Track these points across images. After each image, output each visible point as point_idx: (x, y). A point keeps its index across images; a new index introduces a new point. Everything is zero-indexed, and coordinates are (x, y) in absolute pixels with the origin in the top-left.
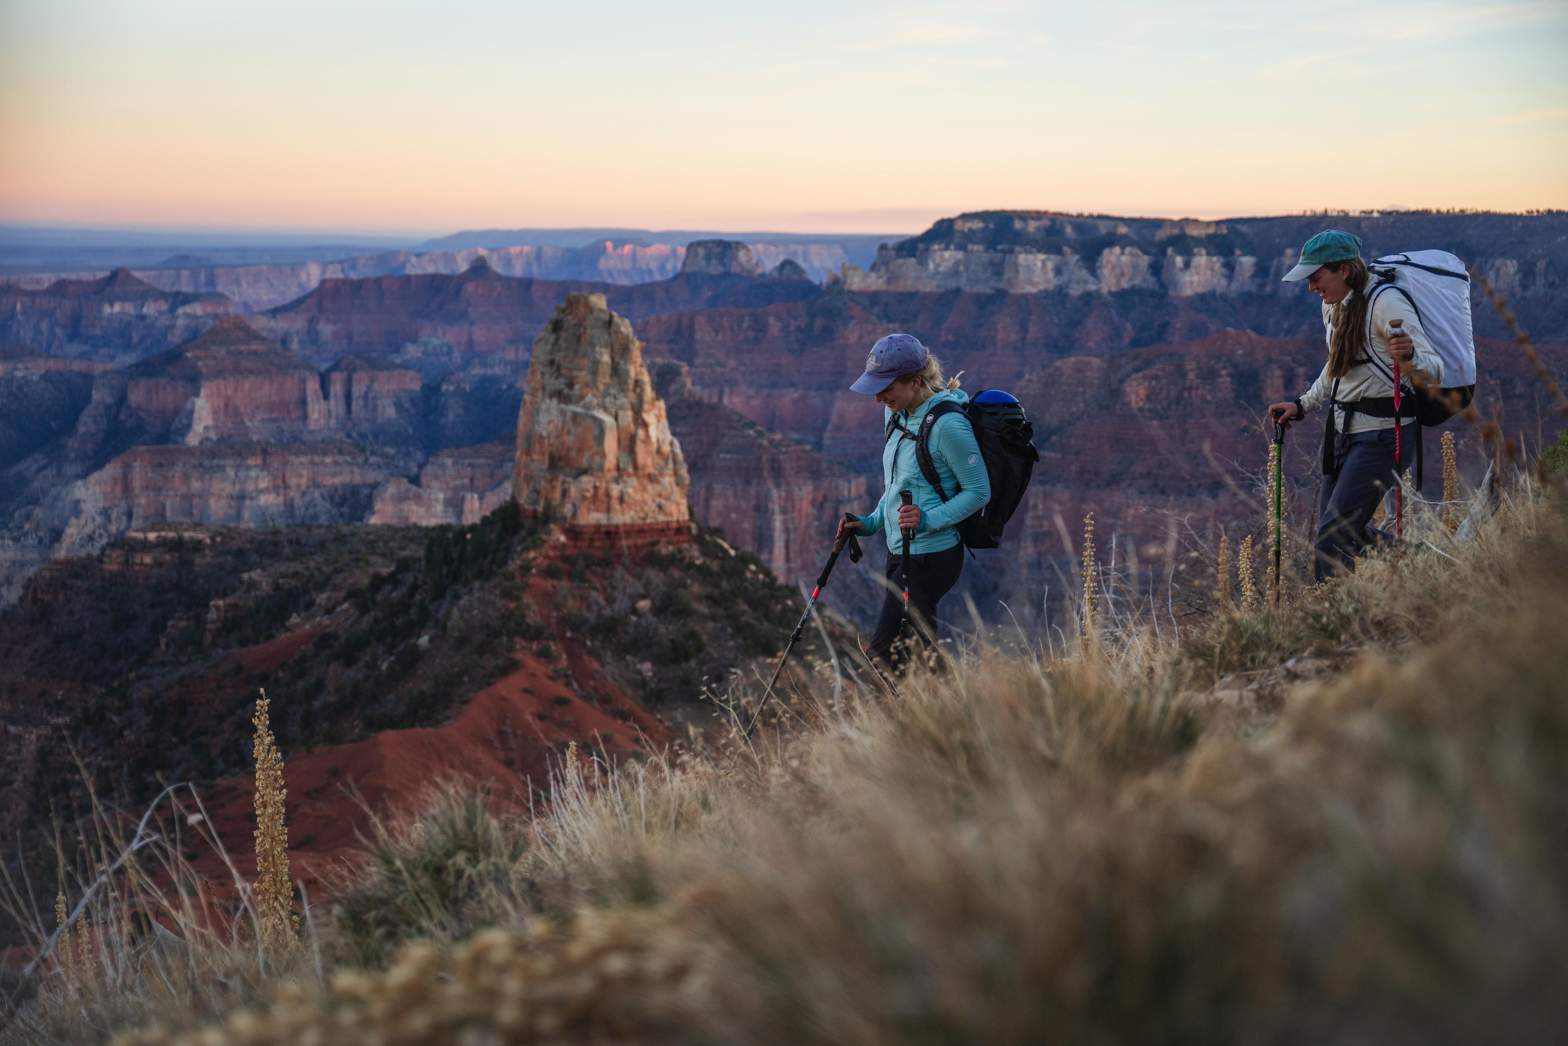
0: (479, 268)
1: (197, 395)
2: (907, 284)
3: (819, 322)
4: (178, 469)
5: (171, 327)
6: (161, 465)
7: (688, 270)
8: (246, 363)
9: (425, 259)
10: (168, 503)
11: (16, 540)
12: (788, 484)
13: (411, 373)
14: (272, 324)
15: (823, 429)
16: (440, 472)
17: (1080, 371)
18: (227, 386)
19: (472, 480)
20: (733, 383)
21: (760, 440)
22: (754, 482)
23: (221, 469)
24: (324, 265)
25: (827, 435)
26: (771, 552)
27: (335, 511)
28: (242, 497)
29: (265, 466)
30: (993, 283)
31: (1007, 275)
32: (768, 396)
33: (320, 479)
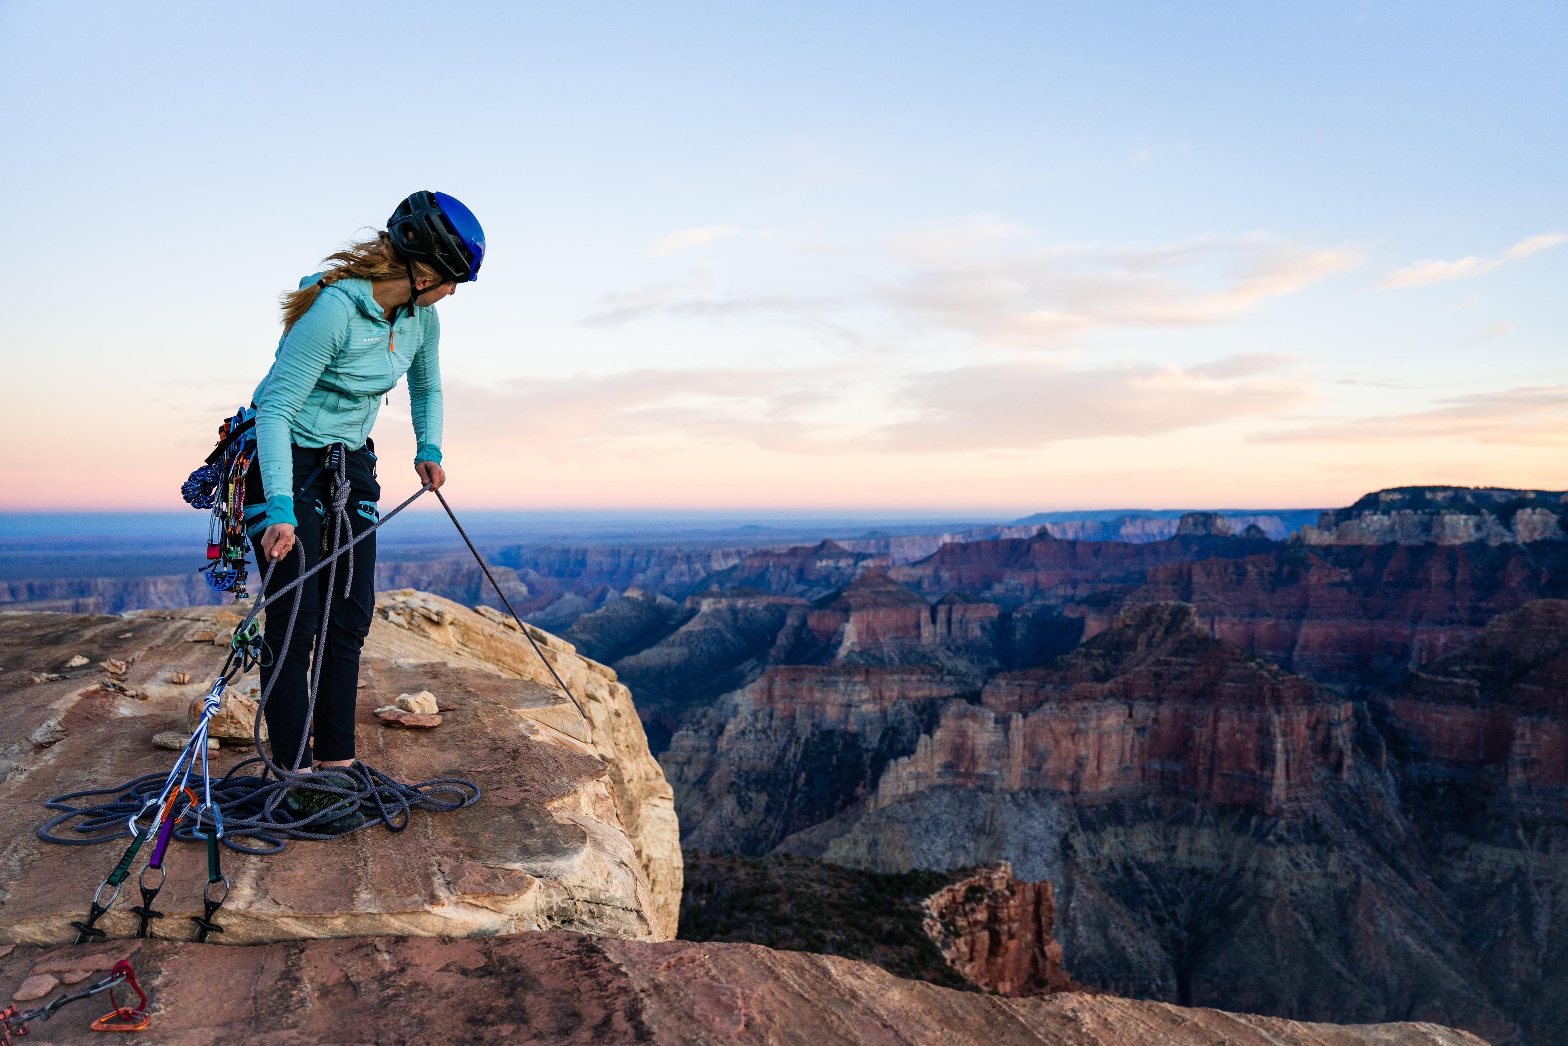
0: (1043, 534)
1: (847, 621)
2: (1353, 539)
3: (1286, 569)
4: (805, 684)
5: (853, 574)
6: (794, 680)
7: (1182, 533)
8: (883, 600)
9: (1013, 530)
10: (798, 708)
11: (696, 731)
12: (1287, 710)
13: (992, 605)
14: (912, 572)
15: (1292, 648)
16: (996, 691)
17: (1550, 611)
18: (868, 615)
19: (1021, 697)
20: (1221, 614)
21: (1261, 672)
22: (1257, 708)
23: (835, 683)
24: (953, 535)
25: (1295, 653)
26: (1273, 771)
27: (917, 718)
28: (849, 706)
29: (867, 682)
30: (1423, 537)
31: (1436, 530)
32: (1249, 623)
33: (907, 693)
